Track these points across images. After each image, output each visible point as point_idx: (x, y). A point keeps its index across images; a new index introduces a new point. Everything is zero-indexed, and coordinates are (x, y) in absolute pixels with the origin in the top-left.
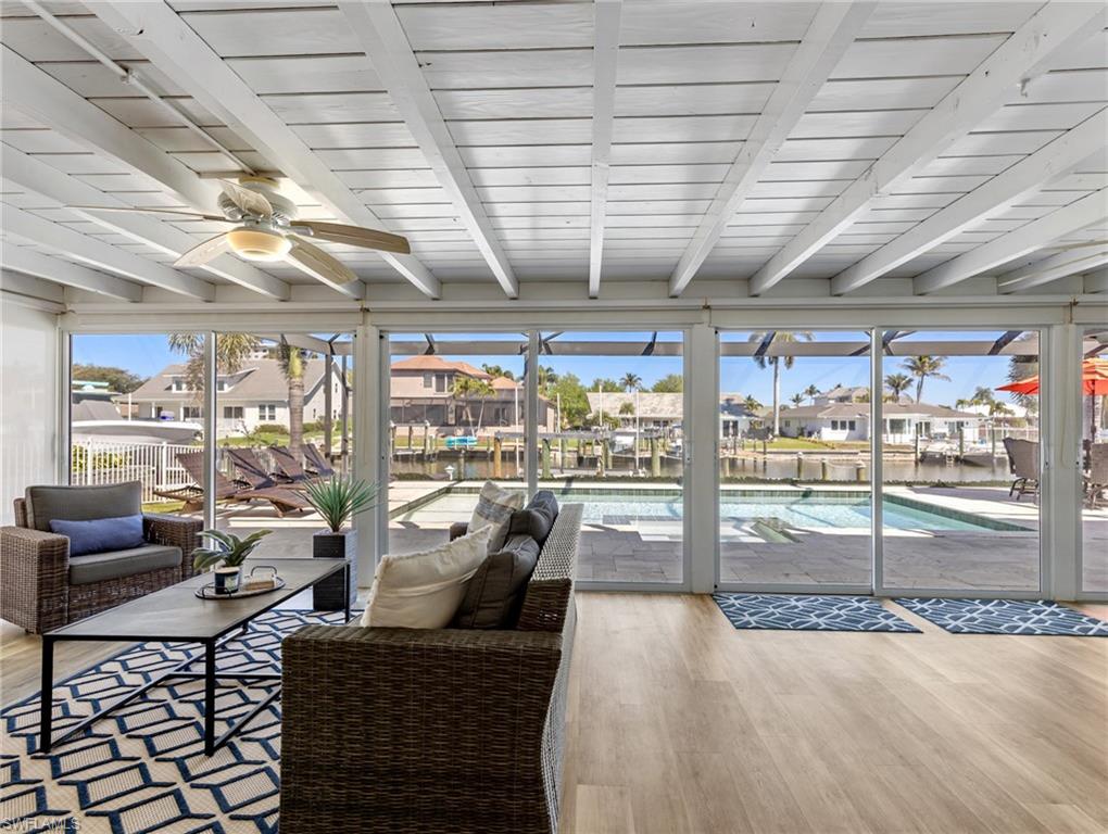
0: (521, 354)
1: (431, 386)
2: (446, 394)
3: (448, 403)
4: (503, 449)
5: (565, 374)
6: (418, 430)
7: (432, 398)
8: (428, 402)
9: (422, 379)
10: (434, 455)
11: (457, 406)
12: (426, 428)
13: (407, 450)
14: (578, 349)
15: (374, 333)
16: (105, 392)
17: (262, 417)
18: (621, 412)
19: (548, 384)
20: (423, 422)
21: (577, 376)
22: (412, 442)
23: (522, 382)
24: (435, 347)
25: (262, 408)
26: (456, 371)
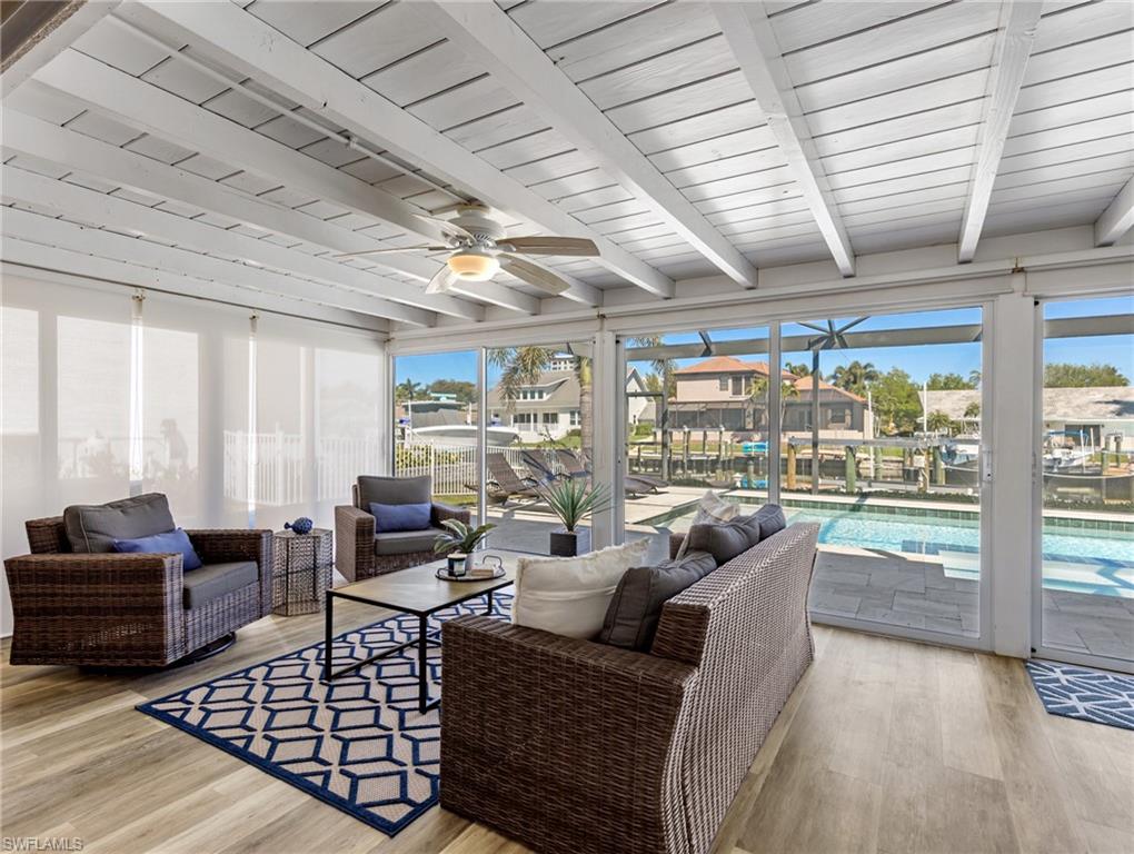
0: (808, 349)
1: (727, 389)
2: (743, 397)
3: (745, 405)
4: (799, 456)
5: (891, 370)
6: (713, 436)
7: (728, 402)
8: (724, 406)
9: (718, 381)
10: (729, 461)
11: (755, 410)
12: (721, 433)
13: (701, 455)
14: (882, 339)
15: (610, 338)
16: (454, 402)
17: (573, 423)
18: (965, 415)
19: (866, 383)
20: (718, 427)
21: (906, 372)
22: (707, 448)
23: (832, 381)
24: (713, 348)
25: (572, 413)
26: (753, 372)
